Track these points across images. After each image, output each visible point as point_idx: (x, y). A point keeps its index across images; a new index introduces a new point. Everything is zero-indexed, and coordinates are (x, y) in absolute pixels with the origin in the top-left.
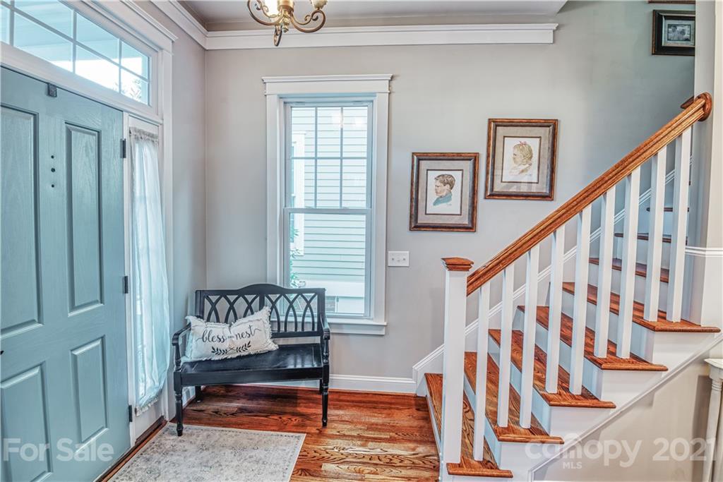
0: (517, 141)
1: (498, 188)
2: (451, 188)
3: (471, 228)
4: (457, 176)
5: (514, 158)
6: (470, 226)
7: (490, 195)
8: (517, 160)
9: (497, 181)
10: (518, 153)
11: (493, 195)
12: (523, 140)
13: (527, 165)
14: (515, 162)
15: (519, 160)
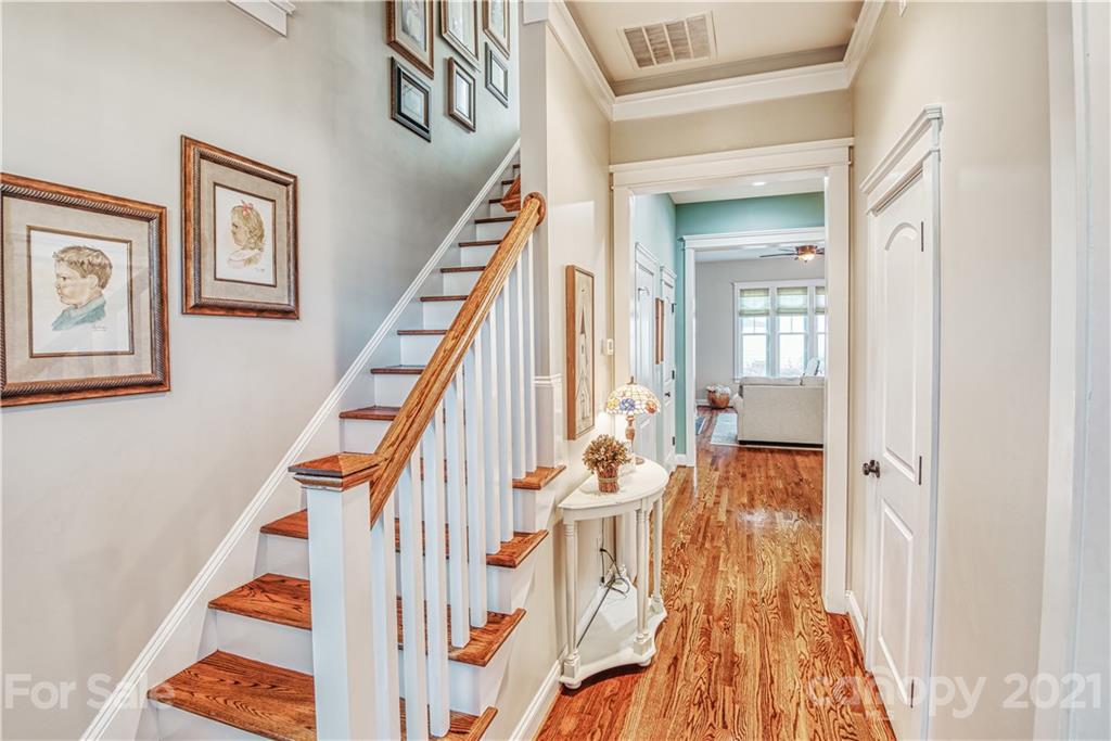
0: (237, 199)
1: (211, 292)
2: (103, 287)
3: (160, 384)
4: (116, 255)
5: (234, 233)
6: (158, 378)
7: (194, 307)
8: (239, 236)
9: (207, 277)
10: (240, 223)
11: (201, 308)
12: (249, 200)
13: (256, 251)
14: (237, 241)
15: (242, 236)
